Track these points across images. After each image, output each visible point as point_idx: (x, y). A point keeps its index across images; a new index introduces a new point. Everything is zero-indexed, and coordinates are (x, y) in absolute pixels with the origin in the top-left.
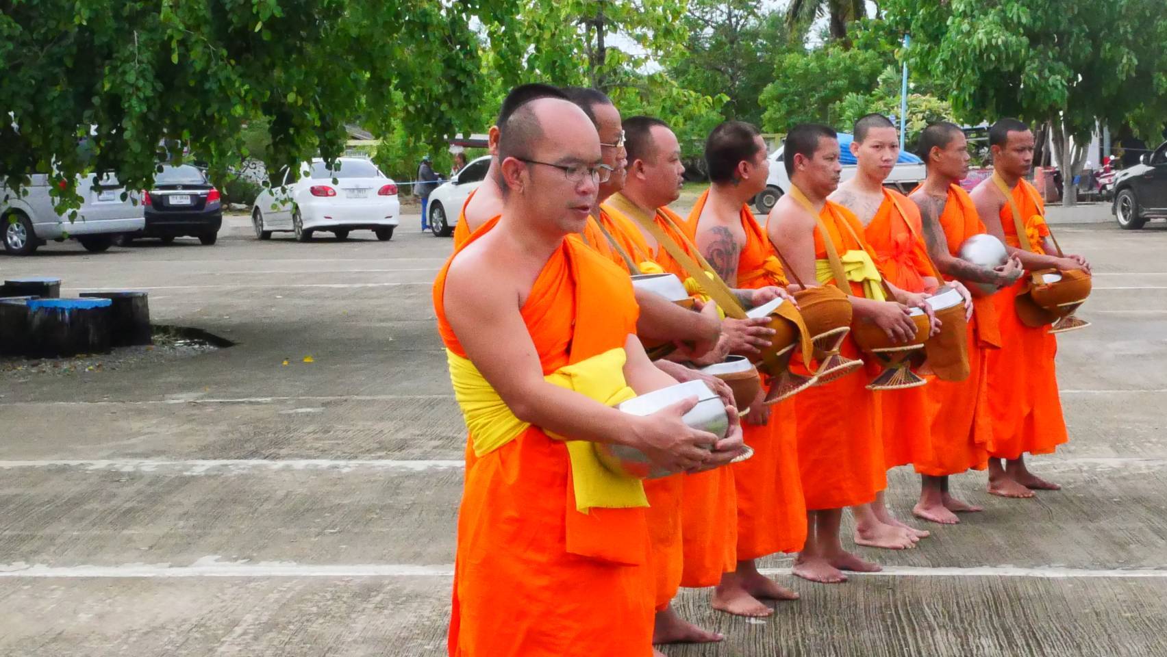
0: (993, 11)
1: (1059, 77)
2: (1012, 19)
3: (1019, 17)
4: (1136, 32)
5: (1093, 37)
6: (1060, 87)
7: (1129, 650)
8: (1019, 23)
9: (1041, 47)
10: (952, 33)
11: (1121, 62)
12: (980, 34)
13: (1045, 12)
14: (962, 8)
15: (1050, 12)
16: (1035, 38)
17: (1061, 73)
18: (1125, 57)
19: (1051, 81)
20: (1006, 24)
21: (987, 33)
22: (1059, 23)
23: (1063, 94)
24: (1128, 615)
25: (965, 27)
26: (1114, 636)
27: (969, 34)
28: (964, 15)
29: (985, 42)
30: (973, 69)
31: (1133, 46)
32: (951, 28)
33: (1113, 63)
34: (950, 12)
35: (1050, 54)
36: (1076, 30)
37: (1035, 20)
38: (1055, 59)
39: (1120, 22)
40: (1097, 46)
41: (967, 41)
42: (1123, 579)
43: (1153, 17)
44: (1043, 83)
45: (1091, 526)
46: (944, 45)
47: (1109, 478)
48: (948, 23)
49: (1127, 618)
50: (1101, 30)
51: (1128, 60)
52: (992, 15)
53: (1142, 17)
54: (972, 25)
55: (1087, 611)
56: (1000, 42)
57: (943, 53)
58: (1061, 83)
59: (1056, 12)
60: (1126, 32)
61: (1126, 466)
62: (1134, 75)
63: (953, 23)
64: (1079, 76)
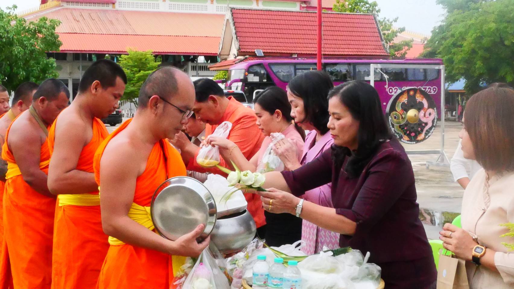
4: (24, 64)
5: (10, 65)
11: (20, 74)
18: (21, 72)
39: (19, 61)
50: (13, 63)
53: (26, 60)
62: (22, 79)
64: (6, 78)
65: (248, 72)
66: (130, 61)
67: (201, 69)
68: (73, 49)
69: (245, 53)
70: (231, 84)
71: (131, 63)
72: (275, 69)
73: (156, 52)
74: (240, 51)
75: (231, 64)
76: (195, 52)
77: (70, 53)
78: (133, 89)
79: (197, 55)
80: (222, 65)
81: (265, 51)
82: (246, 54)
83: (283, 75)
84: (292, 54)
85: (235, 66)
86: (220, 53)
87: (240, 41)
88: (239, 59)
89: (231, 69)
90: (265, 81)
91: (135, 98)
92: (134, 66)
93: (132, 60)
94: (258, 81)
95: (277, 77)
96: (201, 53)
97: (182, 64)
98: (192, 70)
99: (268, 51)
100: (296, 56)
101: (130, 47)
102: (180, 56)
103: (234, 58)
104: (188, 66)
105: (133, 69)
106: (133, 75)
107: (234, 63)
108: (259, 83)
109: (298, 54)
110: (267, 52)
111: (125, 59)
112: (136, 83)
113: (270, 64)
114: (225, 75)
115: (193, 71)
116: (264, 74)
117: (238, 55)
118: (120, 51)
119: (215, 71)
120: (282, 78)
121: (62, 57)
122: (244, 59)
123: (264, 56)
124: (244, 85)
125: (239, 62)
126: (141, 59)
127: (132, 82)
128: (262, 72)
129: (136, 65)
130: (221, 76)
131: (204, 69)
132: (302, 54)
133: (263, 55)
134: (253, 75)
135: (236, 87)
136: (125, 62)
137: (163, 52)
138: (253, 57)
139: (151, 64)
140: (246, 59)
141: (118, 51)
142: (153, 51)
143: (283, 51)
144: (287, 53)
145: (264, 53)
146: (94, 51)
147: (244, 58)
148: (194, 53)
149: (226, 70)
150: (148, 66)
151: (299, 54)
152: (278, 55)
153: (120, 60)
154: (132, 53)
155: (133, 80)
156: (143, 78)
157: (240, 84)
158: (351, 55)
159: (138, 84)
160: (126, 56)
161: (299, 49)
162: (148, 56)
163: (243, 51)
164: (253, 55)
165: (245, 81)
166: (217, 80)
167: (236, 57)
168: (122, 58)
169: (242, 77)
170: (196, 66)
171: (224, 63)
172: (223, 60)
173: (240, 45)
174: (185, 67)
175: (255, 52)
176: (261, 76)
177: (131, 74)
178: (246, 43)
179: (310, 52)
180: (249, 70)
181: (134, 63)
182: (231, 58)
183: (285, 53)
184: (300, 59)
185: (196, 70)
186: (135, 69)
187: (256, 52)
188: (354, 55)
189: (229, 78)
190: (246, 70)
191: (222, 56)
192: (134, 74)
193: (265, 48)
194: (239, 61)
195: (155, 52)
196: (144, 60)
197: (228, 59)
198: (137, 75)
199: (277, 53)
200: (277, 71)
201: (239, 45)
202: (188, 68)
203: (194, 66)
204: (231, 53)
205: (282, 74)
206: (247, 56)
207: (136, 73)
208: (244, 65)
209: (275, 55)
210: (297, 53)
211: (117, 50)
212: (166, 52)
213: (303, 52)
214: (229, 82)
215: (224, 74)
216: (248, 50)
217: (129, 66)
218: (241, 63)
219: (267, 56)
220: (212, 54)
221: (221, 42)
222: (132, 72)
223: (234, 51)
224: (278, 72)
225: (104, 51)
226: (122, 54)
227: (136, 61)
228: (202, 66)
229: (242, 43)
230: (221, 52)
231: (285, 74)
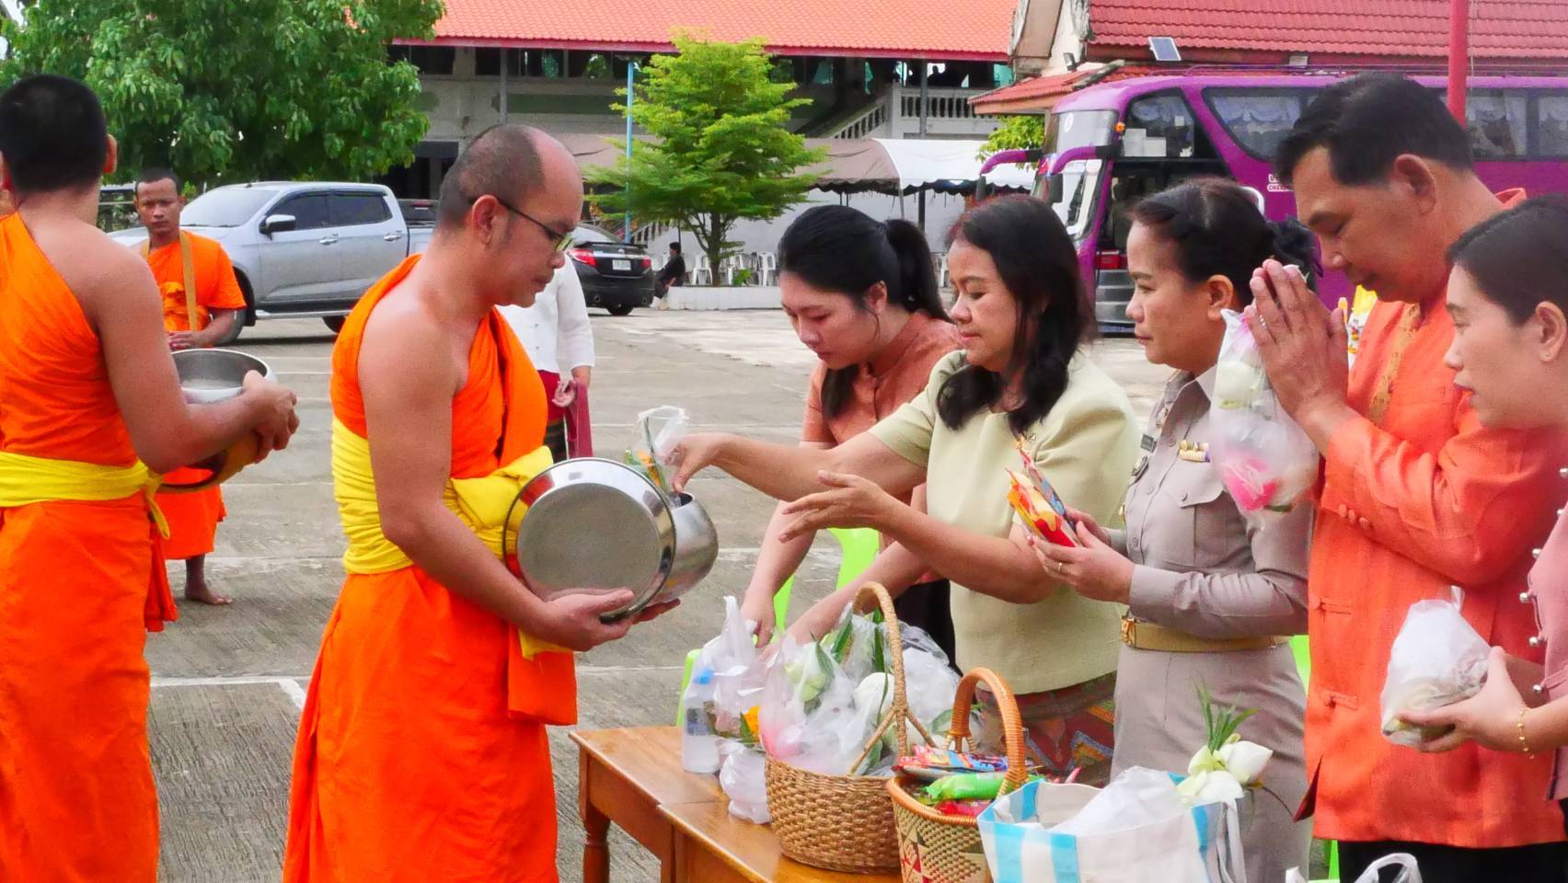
0: (141, 54)
1: (222, 133)
2: (164, 63)
3: (173, 62)
4: (307, 86)
5: (257, 89)
6: (224, 144)
7: (214, 762)
8: (175, 69)
9: (197, 97)
11: (291, 120)
12: (128, 80)
13: (204, 61)
14: (105, 48)
15: (208, 58)
16: (191, 88)
17: (225, 130)
18: (295, 115)
19: (212, 138)
20: (157, 69)
21: (135, 79)
22: (219, 72)
23: (228, 152)
24: (221, 724)
25: (109, 70)
26: (200, 749)
27: (112, 79)
28: (108, 56)
29: (133, 90)
30: (118, 120)
31: (302, 103)
32: (92, 71)
33: (283, 122)
34: (90, 53)
35: (209, 107)
36: (237, 80)
37: (190, 66)
38: (216, 112)
39: (289, 76)
40: (262, 101)
41: (110, 87)
42: (222, 687)
43: (326, 70)
44: (202, 139)
45: (196, 631)
47: (226, 579)
48: (89, 65)
49: (219, 728)
50: (264, 82)
51: (298, 119)
52: (141, 58)
53: (313, 70)
54: (117, 69)
55: (175, 722)
56: (152, 90)
58: (225, 139)
59: (216, 57)
61: (246, 565)
62: (297, 138)
63: (94, 65)
64: (240, 134)
65: (1125, 122)
66: (686, 80)
67: (938, 112)
68: (478, 35)
69: (1107, 52)
70: (1060, 165)
71: (686, 86)
72: (1228, 110)
73: (776, 47)
74: (1093, 42)
75: (1059, 89)
76: (918, 47)
77: (466, 49)
78: (692, 179)
79: (923, 57)
80: (1023, 95)
81: (1188, 43)
82: (1114, 53)
83: (1256, 133)
84: (1288, 54)
85: (1074, 100)
86: (1015, 51)
87: (1092, 5)
88: (1087, 74)
89: (1058, 111)
90: (1186, 153)
91: (700, 215)
92: (700, 99)
93: (690, 75)
94: (1163, 154)
95: (1233, 137)
96: (938, 52)
97: (867, 91)
98: (903, 115)
99: (1199, 43)
100: (1303, 62)
101: (685, 28)
102: (858, 62)
103: (1069, 68)
104: (890, 97)
105: (694, 108)
106: (693, 129)
107: (1070, 87)
108: (1166, 163)
109: (1312, 56)
110: (1194, 48)
111: (667, 71)
112: (706, 158)
113: (1208, 92)
114: (1030, 132)
115: (907, 117)
116: (1185, 129)
117: (1084, 59)
118: (644, 43)
119: (987, 118)
120: (1249, 145)
121: (437, 60)
122: (1108, 73)
123: (1183, 61)
124: (1110, 167)
125: (1089, 84)
126: (723, 72)
127: (688, 155)
128: (1180, 121)
129: (704, 92)
130: (1015, 136)
131: (946, 112)
132: (1325, 53)
133: (1180, 59)
134: (1144, 131)
135: (1079, 178)
136: (664, 81)
137: (802, 47)
138: (1140, 66)
139: (759, 90)
140: (1114, 72)
141: (636, 43)
142: (766, 43)
143: (1255, 45)
144: (1269, 51)
145: (1182, 49)
146: (551, 40)
147: (1108, 69)
148: (915, 51)
149: (1033, 115)
150: (747, 98)
151: (1315, 54)
152: (1237, 57)
153: (647, 76)
154: (693, 48)
155: (691, 149)
156: (729, 138)
157: (1095, 165)
158: (1516, 59)
159: (711, 161)
160: (670, 60)
161: (1313, 34)
162: (750, 59)
163: (1102, 42)
164: (1143, 59)
165: (1111, 155)
166: (1000, 151)
167: (1074, 67)
168: (653, 66)
169: (1102, 140)
170: (918, 101)
171: (1030, 87)
172: (1026, 76)
173: (1094, 22)
174: (880, 102)
175: (1147, 47)
176: (1175, 138)
177: (688, 125)
178: (1113, 14)
179: (1357, 49)
180: (1127, 115)
181: (699, 87)
182: (1057, 68)
183: (1260, 51)
184: (1321, 72)
185: (918, 115)
186: (700, 108)
187: (1152, 48)
188: (1527, 59)
189: (1050, 145)
190: (1116, 112)
191: (1022, 63)
192: (696, 125)
193: (1185, 30)
194: (1088, 79)
195: (769, 48)
196: (733, 73)
197: (1046, 74)
198: (708, 130)
199: (1232, 49)
200: (1235, 116)
201: (1090, 21)
202: (890, 104)
203: (911, 99)
204: (1059, 51)
205: (1252, 128)
206: (1120, 62)
207: (705, 122)
208: (1109, 96)
209: (1223, 57)
210: (1306, 53)
211: (632, 39)
212: (810, 48)
213: (1329, 48)
214: (1052, 161)
215: (1025, 128)
216: (1123, 41)
217: (681, 96)
218: (1094, 86)
219: (1196, 62)
220: (977, 53)
221: (1021, 11)
222: (690, 119)
223: (1070, 41)
224: (1239, 121)
225: (586, 41)
226: (654, 53)
227: (702, 80)
228: (943, 100)
229: (1098, 13)
230: (1018, 44)
231: (1261, 130)
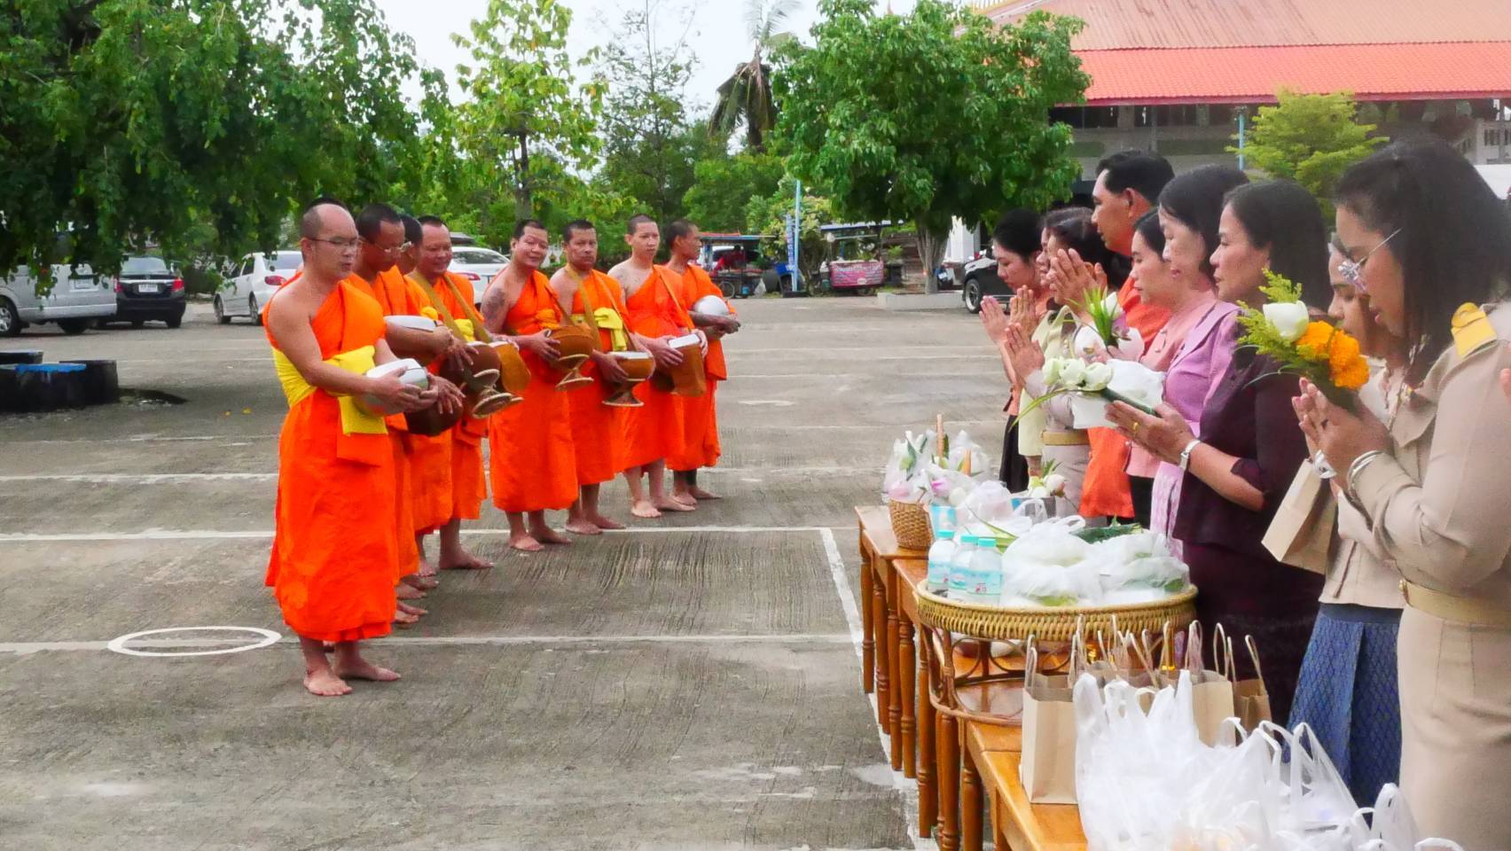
0: (864, 125)
1: (925, 181)
2: (882, 132)
3: (888, 130)
4: (988, 144)
6: (927, 189)
8: (890, 136)
9: (906, 155)
10: (829, 144)
11: (977, 170)
12: (855, 145)
13: (910, 127)
14: (838, 123)
15: (914, 126)
16: (901, 148)
17: (927, 179)
19: (918, 185)
20: (876, 135)
21: (860, 144)
22: (921, 136)
23: (929, 196)
25: (841, 138)
27: (844, 145)
28: (841, 128)
29: (860, 152)
30: (849, 175)
32: (829, 139)
33: (967, 172)
34: (827, 127)
35: (916, 162)
36: (936, 141)
37: (899, 133)
38: (920, 166)
39: (974, 137)
40: (954, 156)
41: (843, 150)
43: (1001, 131)
44: (911, 186)
46: (822, 154)
48: (827, 135)
51: (984, 169)
52: (864, 128)
54: (848, 137)
56: (873, 151)
57: (823, 160)
58: (928, 186)
59: (920, 125)
60: (980, 144)
62: (983, 184)
63: (830, 135)
66: (1286, 126)
71: (1286, 130)
92: (1297, 140)
93: (1289, 121)
105: (1292, 148)
106: (1292, 164)
111: (1270, 119)
118: (1252, 96)
126: (1316, 118)
129: (1300, 135)
136: (1269, 127)
139: (1346, 131)
150: (1335, 139)
153: (1254, 123)
156: (1320, 170)
160: (1271, 110)
162: (1337, 107)
168: (1259, 115)
174: (1467, 134)
177: (1288, 161)
181: (1297, 131)
185: (1498, 144)
186: (1298, 147)
192: (1293, 161)
196: (1325, 119)
198: (1303, 164)
202: (1475, 136)
207: (1301, 158)
217: (1282, 138)
222: (1289, 156)
226: (1261, 105)
227: (1300, 124)
